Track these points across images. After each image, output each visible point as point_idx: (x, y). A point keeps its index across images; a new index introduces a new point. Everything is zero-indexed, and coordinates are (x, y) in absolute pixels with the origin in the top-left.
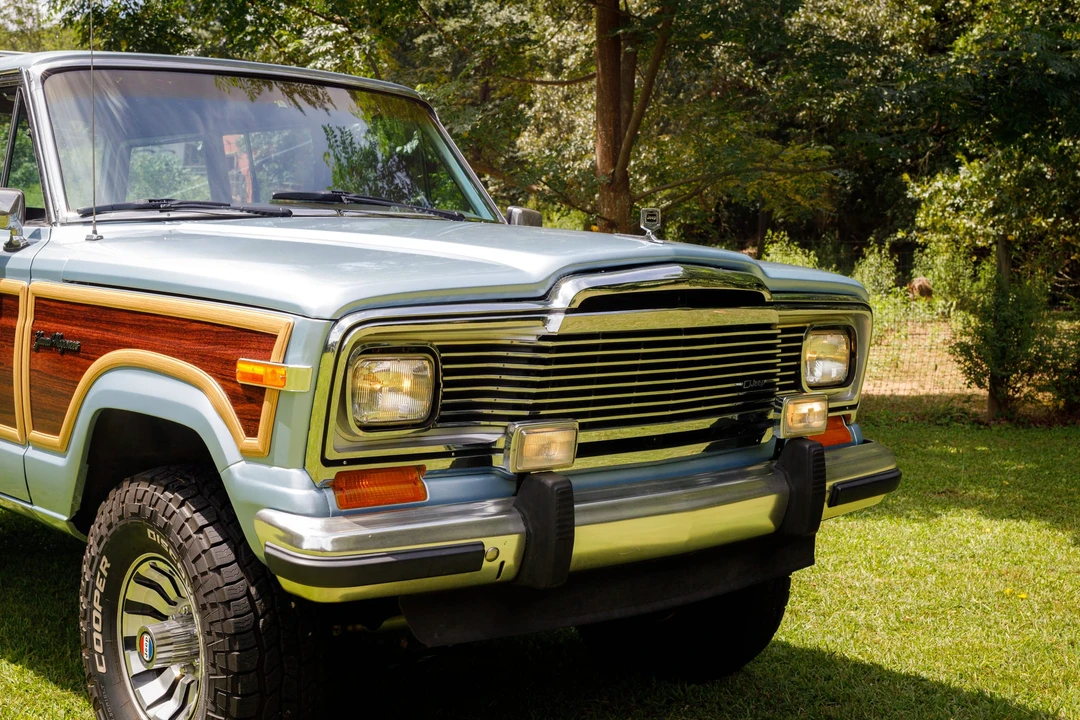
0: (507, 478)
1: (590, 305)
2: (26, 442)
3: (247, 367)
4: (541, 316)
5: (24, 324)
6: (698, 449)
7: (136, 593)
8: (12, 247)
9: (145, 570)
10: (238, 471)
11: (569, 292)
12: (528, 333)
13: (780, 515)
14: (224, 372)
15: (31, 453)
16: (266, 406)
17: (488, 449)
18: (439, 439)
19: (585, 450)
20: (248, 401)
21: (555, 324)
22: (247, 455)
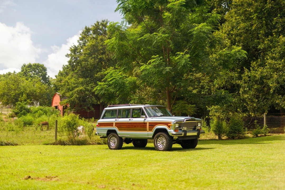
0: (183, 131)
1: (187, 121)
2: (148, 132)
3: (169, 125)
4: (184, 121)
5: (148, 124)
6: (192, 129)
7: (159, 140)
8: (145, 119)
9: (160, 138)
10: (169, 130)
11: (185, 120)
12: (183, 122)
13: (197, 134)
14: (167, 125)
15: (148, 133)
16: (171, 127)
17: (181, 129)
18: (179, 128)
19: (187, 129)
20: (169, 127)
21: (185, 122)
22: (169, 129)
